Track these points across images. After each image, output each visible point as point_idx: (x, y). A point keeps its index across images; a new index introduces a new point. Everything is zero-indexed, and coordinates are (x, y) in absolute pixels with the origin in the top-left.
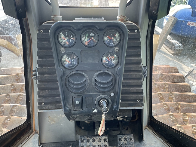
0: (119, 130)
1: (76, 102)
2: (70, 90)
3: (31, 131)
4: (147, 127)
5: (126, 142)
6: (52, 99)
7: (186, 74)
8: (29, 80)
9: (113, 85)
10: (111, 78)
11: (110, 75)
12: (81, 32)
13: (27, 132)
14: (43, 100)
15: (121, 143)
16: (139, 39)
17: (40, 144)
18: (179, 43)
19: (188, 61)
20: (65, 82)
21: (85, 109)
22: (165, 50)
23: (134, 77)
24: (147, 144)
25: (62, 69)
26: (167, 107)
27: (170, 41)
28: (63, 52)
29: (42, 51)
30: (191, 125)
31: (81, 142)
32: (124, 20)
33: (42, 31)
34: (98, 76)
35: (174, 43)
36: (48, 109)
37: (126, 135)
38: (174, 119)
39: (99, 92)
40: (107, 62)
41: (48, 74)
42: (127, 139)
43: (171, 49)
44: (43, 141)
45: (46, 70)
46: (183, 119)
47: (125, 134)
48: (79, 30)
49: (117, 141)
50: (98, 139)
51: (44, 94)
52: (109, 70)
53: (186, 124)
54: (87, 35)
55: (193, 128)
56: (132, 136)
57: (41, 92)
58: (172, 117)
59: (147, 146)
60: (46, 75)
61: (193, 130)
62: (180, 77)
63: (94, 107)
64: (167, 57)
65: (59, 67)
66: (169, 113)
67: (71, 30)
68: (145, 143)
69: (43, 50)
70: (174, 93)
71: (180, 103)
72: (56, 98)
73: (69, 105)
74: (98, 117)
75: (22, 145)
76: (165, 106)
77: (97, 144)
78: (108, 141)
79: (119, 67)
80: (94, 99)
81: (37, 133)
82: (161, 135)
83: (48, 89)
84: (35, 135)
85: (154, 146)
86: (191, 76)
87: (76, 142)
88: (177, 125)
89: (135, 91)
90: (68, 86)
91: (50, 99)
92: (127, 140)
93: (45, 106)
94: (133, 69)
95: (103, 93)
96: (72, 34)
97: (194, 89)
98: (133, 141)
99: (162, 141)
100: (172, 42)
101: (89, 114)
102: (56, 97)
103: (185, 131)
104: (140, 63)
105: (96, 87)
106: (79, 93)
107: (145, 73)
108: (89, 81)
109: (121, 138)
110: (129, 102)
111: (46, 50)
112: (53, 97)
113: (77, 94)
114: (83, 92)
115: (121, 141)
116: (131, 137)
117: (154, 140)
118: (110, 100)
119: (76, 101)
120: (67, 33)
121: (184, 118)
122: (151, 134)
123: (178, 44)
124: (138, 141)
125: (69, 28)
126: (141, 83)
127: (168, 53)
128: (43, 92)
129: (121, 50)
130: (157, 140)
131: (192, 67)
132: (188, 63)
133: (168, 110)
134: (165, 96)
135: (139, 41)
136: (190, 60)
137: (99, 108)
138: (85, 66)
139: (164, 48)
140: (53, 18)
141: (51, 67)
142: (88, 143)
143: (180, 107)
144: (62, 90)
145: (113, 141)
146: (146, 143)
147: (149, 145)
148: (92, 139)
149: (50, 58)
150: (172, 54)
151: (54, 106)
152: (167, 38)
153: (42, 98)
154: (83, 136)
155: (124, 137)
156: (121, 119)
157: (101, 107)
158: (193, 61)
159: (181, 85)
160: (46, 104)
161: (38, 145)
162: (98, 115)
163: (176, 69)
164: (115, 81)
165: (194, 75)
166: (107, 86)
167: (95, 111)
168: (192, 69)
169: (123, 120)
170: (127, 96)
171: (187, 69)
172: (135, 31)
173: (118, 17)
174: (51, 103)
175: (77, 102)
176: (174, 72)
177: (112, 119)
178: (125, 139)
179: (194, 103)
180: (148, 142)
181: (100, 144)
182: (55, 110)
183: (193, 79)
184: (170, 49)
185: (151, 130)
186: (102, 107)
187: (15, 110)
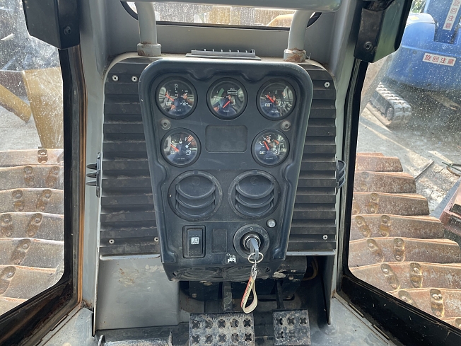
0: (274, 300)
1: (190, 241)
2: (179, 212)
3: (71, 302)
4: (336, 294)
5: (292, 327)
6: (133, 232)
7: (417, 174)
8: (74, 186)
9: (274, 204)
10: (271, 187)
11: (268, 181)
12: (209, 83)
13: (62, 304)
14: (113, 234)
15: (282, 330)
16: (332, 102)
17: (96, 332)
18: (402, 101)
19: (422, 143)
20: (168, 195)
21: (210, 256)
22: (370, 116)
23: (318, 184)
24: (337, 331)
25: (163, 166)
26: (376, 248)
27: (384, 95)
28: (165, 128)
29: (114, 123)
30: (428, 290)
31: (193, 328)
32: (301, 59)
33: (115, 78)
34: (241, 182)
35: (392, 101)
36: (123, 254)
37: (293, 312)
38: (391, 274)
39: (241, 218)
40: (262, 153)
41: (126, 175)
42: (295, 322)
43: (384, 114)
44: (103, 326)
45: (123, 167)
46: (411, 276)
47: (289, 310)
48: (204, 80)
49: (272, 323)
50: (231, 320)
51: (114, 220)
52: (266, 169)
53: (418, 287)
54: (222, 90)
55: (434, 295)
56: (305, 314)
57: (110, 215)
58: (386, 270)
59: (336, 335)
60: (121, 178)
61: (432, 299)
62: (405, 180)
63: (229, 252)
64: (376, 133)
65: (156, 163)
66: (379, 261)
67: (186, 80)
68: (331, 330)
69: (117, 121)
70: (391, 216)
71: (404, 238)
72: (143, 228)
73: (174, 246)
74: (236, 272)
75: (51, 333)
76: (372, 245)
77: (228, 331)
78: (252, 325)
79: (289, 164)
80: (231, 234)
81: (87, 306)
82: (366, 312)
83: (126, 209)
84: (81, 310)
85: (352, 335)
86: (427, 177)
87: (178, 327)
88: (398, 290)
89: (319, 216)
90: (174, 203)
91: (129, 231)
92: (293, 324)
93: (116, 248)
94: (316, 169)
95: (252, 220)
96: (188, 89)
97: (434, 208)
98: (307, 325)
99: (370, 324)
100: (389, 98)
101: (219, 266)
102: (141, 226)
103: (415, 303)
104: (333, 155)
105: (237, 207)
106: (199, 220)
107: (340, 177)
108: (221, 194)
109: (281, 319)
110: (305, 241)
111: (124, 121)
112: (136, 226)
113: (195, 221)
114: (208, 218)
115: (282, 324)
116: (303, 317)
117: (351, 323)
118: (266, 237)
119: (191, 237)
120: (176, 86)
121: (413, 273)
122: (344, 308)
123: (399, 103)
124: (317, 326)
125: (183, 76)
126: (332, 199)
127: (378, 123)
128: (113, 215)
129: (294, 127)
130: (358, 323)
131: (430, 156)
132: (422, 148)
133: (379, 254)
134: (371, 223)
135: (332, 108)
136: (425, 141)
137: (240, 254)
138: (214, 161)
139: (369, 112)
140: (142, 49)
141: (133, 158)
142: (210, 330)
143: (403, 248)
144: (160, 213)
145: (261, 324)
146: (334, 329)
147: (340, 333)
148: (217, 321)
149: (132, 139)
150: (387, 126)
151: (136, 248)
152: (377, 89)
153: (111, 228)
154: (198, 314)
155: (287, 317)
156: (283, 276)
157: (246, 250)
158: (433, 144)
159: (408, 200)
160: (118, 242)
161: (90, 333)
162: (237, 269)
163: (398, 161)
164: (280, 195)
165: (434, 176)
166: (262, 206)
167: (232, 259)
168: (431, 162)
169: (287, 279)
170: (301, 226)
171: (420, 162)
172: (325, 85)
173: (287, 51)
174: (129, 240)
175: (193, 239)
176: (391, 168)
177: (267, 277)
178: (291, 321)
179: (435, 240)
180: (337, 328)
181: (236, 331)
182: (139, 257)
183: (432, 185)
184: (382, 113)
185: (343, 301)
186: (248, 250)
187: (26, 251)
